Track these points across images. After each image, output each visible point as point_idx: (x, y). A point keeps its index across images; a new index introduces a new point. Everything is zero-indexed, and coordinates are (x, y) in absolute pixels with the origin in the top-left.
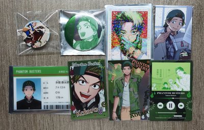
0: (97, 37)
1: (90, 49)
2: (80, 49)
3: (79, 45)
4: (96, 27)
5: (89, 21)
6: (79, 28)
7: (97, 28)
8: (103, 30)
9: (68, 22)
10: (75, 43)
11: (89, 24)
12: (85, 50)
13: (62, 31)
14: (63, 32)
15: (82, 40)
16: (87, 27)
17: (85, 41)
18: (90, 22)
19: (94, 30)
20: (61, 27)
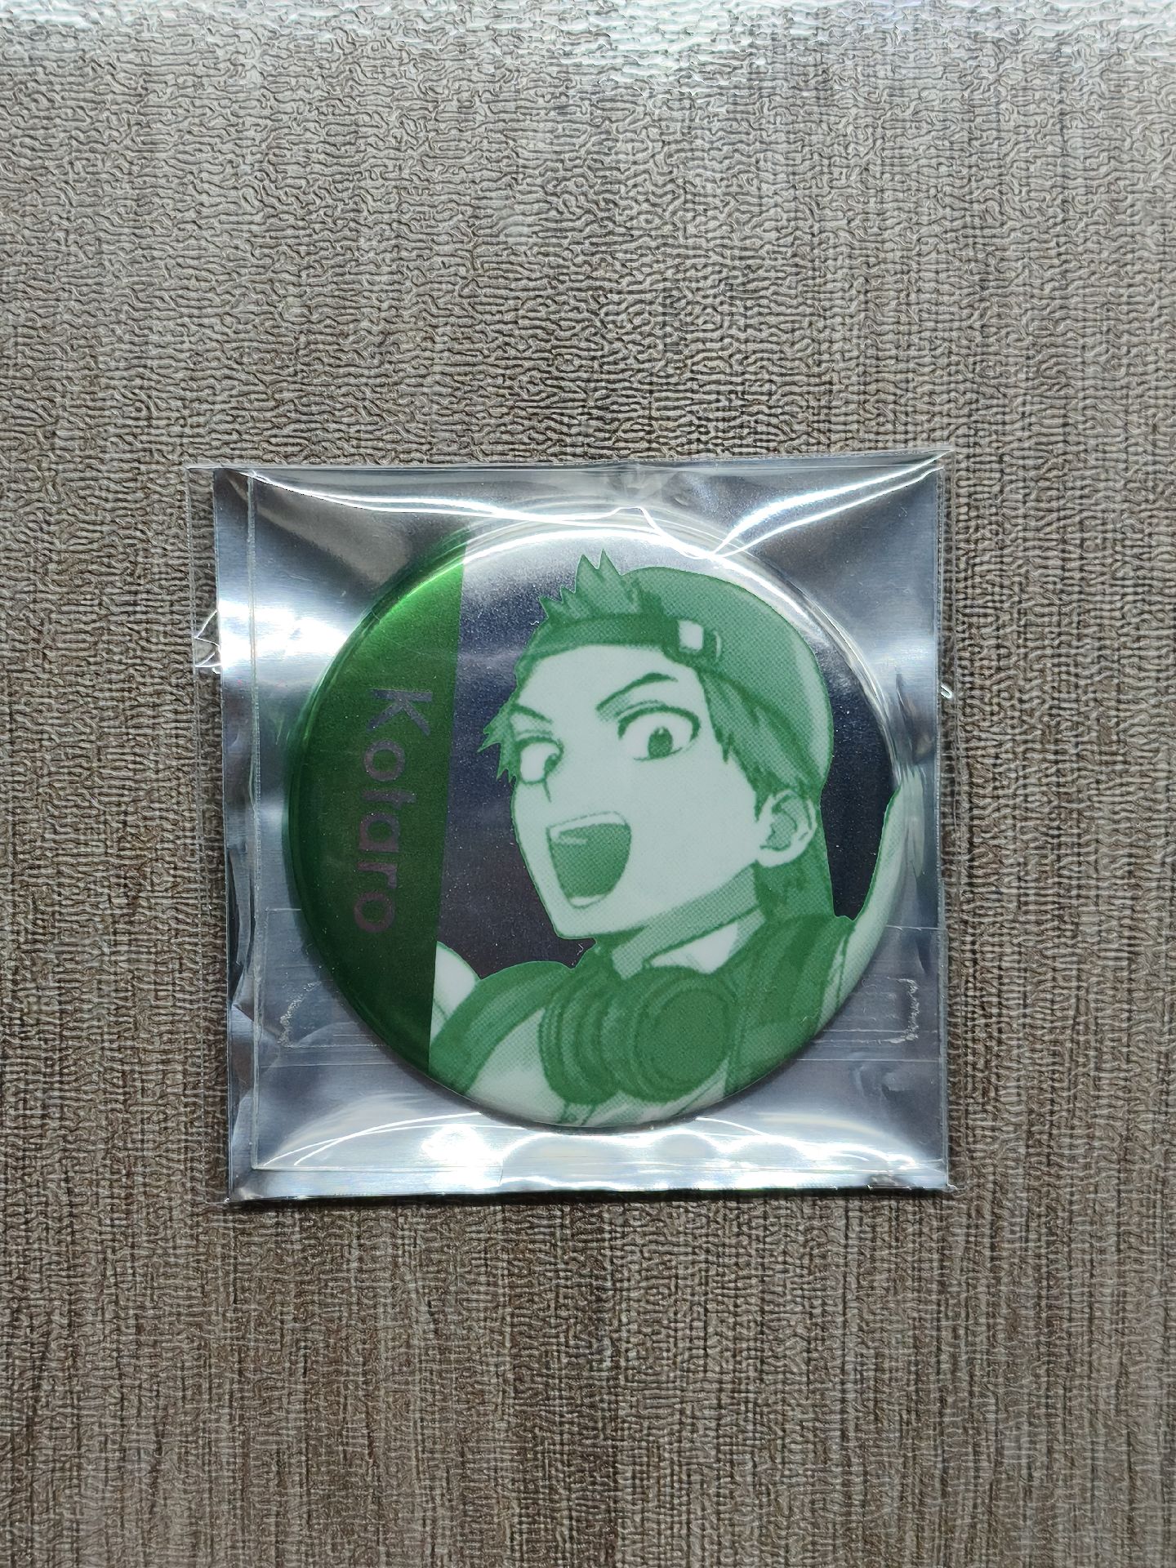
0: (818, 895)
1: (715, 1087)
2: (550, 1104)
3: (526, 1034)
4: (794, 740)
5: (691, 636)
6: (532, 762)
7: (821, 749)
8: (909, 786)
9: (349, 653)
10: (470, 1009)
11: (685, 689)
12: (621, 1106)
13: (241, 802)
14: (271, 815)
15: (570, 951)
16: (661, 744)
17: (626, 962)
18: (705, 665)
19: (762, 781)
20: (234, 747)
